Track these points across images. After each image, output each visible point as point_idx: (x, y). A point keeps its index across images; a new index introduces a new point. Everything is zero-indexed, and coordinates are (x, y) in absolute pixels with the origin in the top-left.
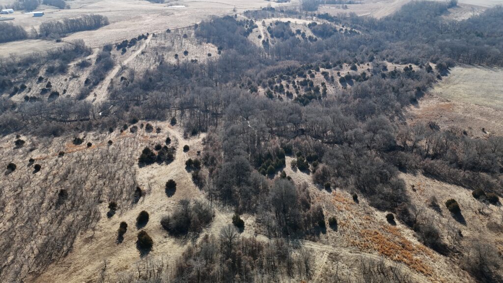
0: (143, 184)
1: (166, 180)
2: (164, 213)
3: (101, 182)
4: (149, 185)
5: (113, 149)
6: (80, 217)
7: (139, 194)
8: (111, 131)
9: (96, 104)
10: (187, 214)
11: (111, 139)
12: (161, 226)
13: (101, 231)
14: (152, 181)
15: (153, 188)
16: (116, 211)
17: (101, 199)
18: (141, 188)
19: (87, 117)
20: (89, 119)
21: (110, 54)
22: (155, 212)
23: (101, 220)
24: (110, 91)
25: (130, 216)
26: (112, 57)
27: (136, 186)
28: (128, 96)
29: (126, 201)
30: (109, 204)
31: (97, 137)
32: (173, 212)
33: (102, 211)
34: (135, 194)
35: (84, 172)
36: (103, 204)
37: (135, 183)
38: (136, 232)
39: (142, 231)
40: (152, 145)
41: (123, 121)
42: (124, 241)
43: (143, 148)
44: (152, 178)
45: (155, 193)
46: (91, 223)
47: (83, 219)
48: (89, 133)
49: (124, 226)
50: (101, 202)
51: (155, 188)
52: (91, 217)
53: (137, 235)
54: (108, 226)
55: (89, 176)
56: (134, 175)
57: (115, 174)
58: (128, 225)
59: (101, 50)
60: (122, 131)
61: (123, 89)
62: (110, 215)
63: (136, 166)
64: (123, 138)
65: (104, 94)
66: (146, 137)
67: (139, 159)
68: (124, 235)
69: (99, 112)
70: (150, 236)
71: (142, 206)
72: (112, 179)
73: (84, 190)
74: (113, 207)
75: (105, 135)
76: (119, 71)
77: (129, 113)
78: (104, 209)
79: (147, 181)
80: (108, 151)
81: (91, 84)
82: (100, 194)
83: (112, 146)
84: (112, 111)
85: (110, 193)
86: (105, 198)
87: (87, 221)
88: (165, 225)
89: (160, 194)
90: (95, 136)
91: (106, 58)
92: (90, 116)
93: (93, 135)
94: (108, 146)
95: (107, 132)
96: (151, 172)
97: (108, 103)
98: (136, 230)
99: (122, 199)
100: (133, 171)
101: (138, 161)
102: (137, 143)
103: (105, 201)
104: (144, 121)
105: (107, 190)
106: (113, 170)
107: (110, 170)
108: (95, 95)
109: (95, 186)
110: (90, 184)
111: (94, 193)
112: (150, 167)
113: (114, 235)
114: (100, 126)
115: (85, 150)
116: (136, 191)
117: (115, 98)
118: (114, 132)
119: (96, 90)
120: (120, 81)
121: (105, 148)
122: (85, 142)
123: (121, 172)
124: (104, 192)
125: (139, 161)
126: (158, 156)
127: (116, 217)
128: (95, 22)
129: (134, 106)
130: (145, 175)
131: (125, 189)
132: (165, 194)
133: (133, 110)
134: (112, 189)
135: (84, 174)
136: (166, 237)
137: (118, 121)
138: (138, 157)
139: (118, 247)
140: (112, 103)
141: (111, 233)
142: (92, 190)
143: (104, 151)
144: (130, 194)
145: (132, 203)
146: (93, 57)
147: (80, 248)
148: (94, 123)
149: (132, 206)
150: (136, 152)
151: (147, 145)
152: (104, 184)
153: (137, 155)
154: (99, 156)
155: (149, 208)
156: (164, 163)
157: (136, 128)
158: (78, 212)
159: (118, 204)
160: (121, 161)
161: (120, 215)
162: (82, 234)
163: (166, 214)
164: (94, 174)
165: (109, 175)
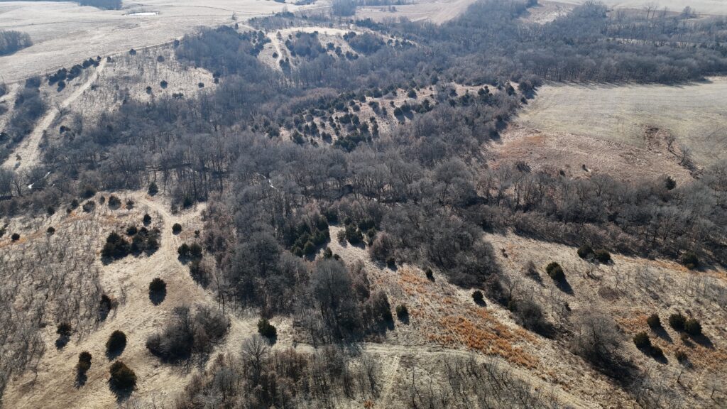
0: (113, 290)
1: (150, 279)
2: (151, 330)
3: (41, 294)
4: (122, 290)
5: (57, 240)
6: (10, 354)
7: (106, 305)
8: (51, 212)
9: (21, 172)
10: (187, 327)
11: (52, 225)
12: (148, 350)
13: (47, 371)
14: (126, 283)
15: (129, 295)
16: (70, 338)
17: (44, 320)
18: (110, 296)
19: (8, 194)
20: (12, 196)
21: (39, 91)
22: (136, 331)
23: (46, 354)
24: (43, 150)
25: (95, 343)
26: (41, 96)
27: (100, 294)
28: (75, 156)
29: (86, 319)
30: (58, 327)
31: (27, 224)
32: (165, 327)
33: (47, 339)
34: (101, 307)
35: (10, 282)
36: (48, 328)
37: (99, 289)
38: (107, 365)
39: (117, 362)
40: (122, 228)
41: (69, 195)
42: (88, 381)
43: (107, 234)
44: (126, 279)
45: (132, 301)
46: (30, 360)
47: (16, 355)
48: (13, 219)
49: (85, 358)
50: (43, 326)
51: (132, 293)
52: (28, 352)
53: (109, 370)
54: (62, 362)
55: (19, 287)
56: (96, 277)
57: (63, 280)
58: (93, 356)
59: (23, 86)
60: (69, 211)
61: (66, 145)
62: (60, 344)
63: (98, 262)
64: (72, 221)
65: (33, 155)
66: (111, 216)
67: (102, 251)
68: (88, 373)
69: (28, 185)
70: (131, 368)
71: (114, 323)
72: (59, 288)
73: (12, 310)
74: (65, 331)
75: (41, 219)
76: (56, 117)
77: (78, 182)
78: (49, 336)
79: (119, 284)
80: (48, 244)
81: (10, 141)
82: (40, 313)
83: (55, 236)
84: (50, 182)
85: (58, 309)
86: (49, 318)
87: (22, 358)
88: (154, 348)
89: (141, 302)
90: (24, 223)
91: (32, 99)
92: (13, 192)
93: (21, 220)
94: (48, 236)
95: (45, 215)
96: (123, 270)
97: (42, 169)
98: (107, 361)
99: (79, 316)
100: (94, 271)
101: (100, 255)
102: (96, 228)
103: (50, 324)
104: (105, 192)
105: (52, 306)
106: (60, 274)
107: (54, 274)
108: (19, 158)
109: (31, 301)
110: (22, 299)
111: (30, 313)
112: (121, 262)
113: (71, 374)
114: (31, 206)
115: (9, 246)
116: (102, 302)
117: (54, 160)
118: (56, 214)
119: (20, 150)
120: (58, 133)
121: (43, 239)
122: (7, 233)
123: (74, 275)
124: (47, 309)
125: (103, 255)
126: (133, 244)
127: (71, 346)
128: (8, 42)
129: (87, 170)
130: (113, 275)
131: (82, 301)
132: (149, 301)
133: (84, 176)
134: (61, 303)
135: (11, 284)
136: (156, 367)
137: (62, 195)
138: (99, 250)
139: (78, 393)
140: (49, 168)
141: (64, 372)
142: (27, 308)
143: (42, 245)
144: (91, 307)
145: (96, 321)
146: (10, 98)
147: (15, 402)
148: (21, 201)
149: (97, 326)
150: (95, 242)
151: (114, 228)
152: (47, 296)
153: (98, 247)
154: (35, 254)
155: (126, 325)
156: (143, 254)
157: (92, 204)
158: (6, 346)
159: (73, 327)
160: (72, 258)
161: (78, 343)
162: (15, 380)
163: (154, 331)
164: (27, 283)
165: (54, 282)
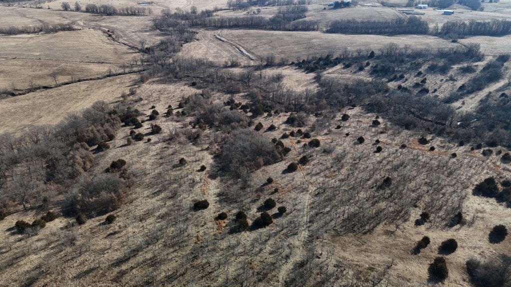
0: (468, 213)
1: (498, 222)
2: (476, 255)
3: (425, 188)
4: (474, 217)
5: (454, 163)
6: (391, 209)
7: (457, 219)
8: (461, 144)
9: (459, 113)
10: (504, 273)
11: (457, 153)
12: (466, 266)
13: (403, 232)
14: (479, 215)
15: (476, 223)
16: (425, 223)
17: (418, 204)
18: (464, 215)
19: (444, 122)
20: (445, 124)
21: (503, 65)
22: (466, 248)
23: (407, 223)
24: (481, 104)
25: (438, 237)
26: (503, 68)
27: (458, 211)
28: (500, 115)
29: (440, 219)
30: (423, 213)
31: (443, 145)
32: (487, 261)
33: (413, 215)
34: (453, 218)
36: (417, 209)
37: (459, 207)
38: (435, 255)
39: (442, 258)
40: (501, 178)
41: (479, 139)
42: (419, 255)
43: (488, 176)
44: (481, 212)
45: (476, 229)
46: (398, 220)
47: (393, 212)
48: (437, 138)
49: (426, 241)
50: (416, 206)
51: (479, 224)
52: (400, 215)
53: (435, 258)
54: (412, 233)
55: (417, 178)
56: (462, 198)
57: (442, 188)
58: (431, 243)
59: (495, 59)
60: (472, 149)
61: (498, 106)
62: (418, 223)
63: (470, 191)
64: (470, 156)
65: (473, 105)
66: (498, 166)
67: (477, 185)
68: (422, 250)
69: (458, 122)
70: (448, 268)
71: (455, 233)
72: (437, 191)
73: (406, 188)
74: (424, 218)
75: (452, 146)
76: (504, 86)
77: (491, 133)
78: (415, 214)
79: (474, 212)
80: (447, 162)
81: (465, 91)
82: (418, 198)
83: (454, 160)
84: (473, 125)
85: (429, 203)
86: (421, 204)
87: (395, 216)
88: (471, 268)
89: (481, 233)
90: (442, 143)
91: (495, 69)
92: (447, 122)
93: (441, 141)
94: (450, 158)
95: (456, 144)
96: (483, 205)
97: (473, 116)
98: (437, 252)
99: (438, 215)
100: (464, 194)
101: (474, 187)
102: (483, 168)
103: (420, 208)
104: (504, 148)
105: (427, 199)
106: (443, 183)
107: (440, 181)
108: (463, 103)
109: (418, 189)
110: (414, 184)
111: (413, 195)
112: (485, 199)
113: (413, 243)
114: (452, 135)
115: (426, 152)
116: (456, 216)
117: (483, 113)
118: (464, 147)
119: (467, 99)
120: (498, 97)
121: (446, 158)
122: (430, 144)
123: (450, 189)
124: (423, 199)
125: (475, 188)
126: (501, 193)
127: (422, 228)
128: (503, 28)
129: (502, 128)
130: (474, 204)
131: (445, 208)
132: (487, 236)
133: (497, 132)
134: (432, 200)
135: (414, 173)
136: (464, 280)
137: (475, 137)
138: (476, 183)
139: (410, 257)
140: (478, 117)
141: (410, 239)
142: (413, 191)
143: (444, 161)
144: (448, 214)
145: (446, 224)
146: (481, 64)
147: (378, 235)
148: (448, 130)
149: (444, 228)
150: (476, 177)
151: (495, 175)
152: (428, 192)
153: (476, 181)
154: (437, 164)
155: (461, 240)
156: (504, 203)
157: (491, 152)
158: (392, 204)
159: (431, 218)
160: (455, 178)
161: (428, 229)
162: (385, 224)
163: (477, 257)
164: (422, 178)
165: (436, 186)
